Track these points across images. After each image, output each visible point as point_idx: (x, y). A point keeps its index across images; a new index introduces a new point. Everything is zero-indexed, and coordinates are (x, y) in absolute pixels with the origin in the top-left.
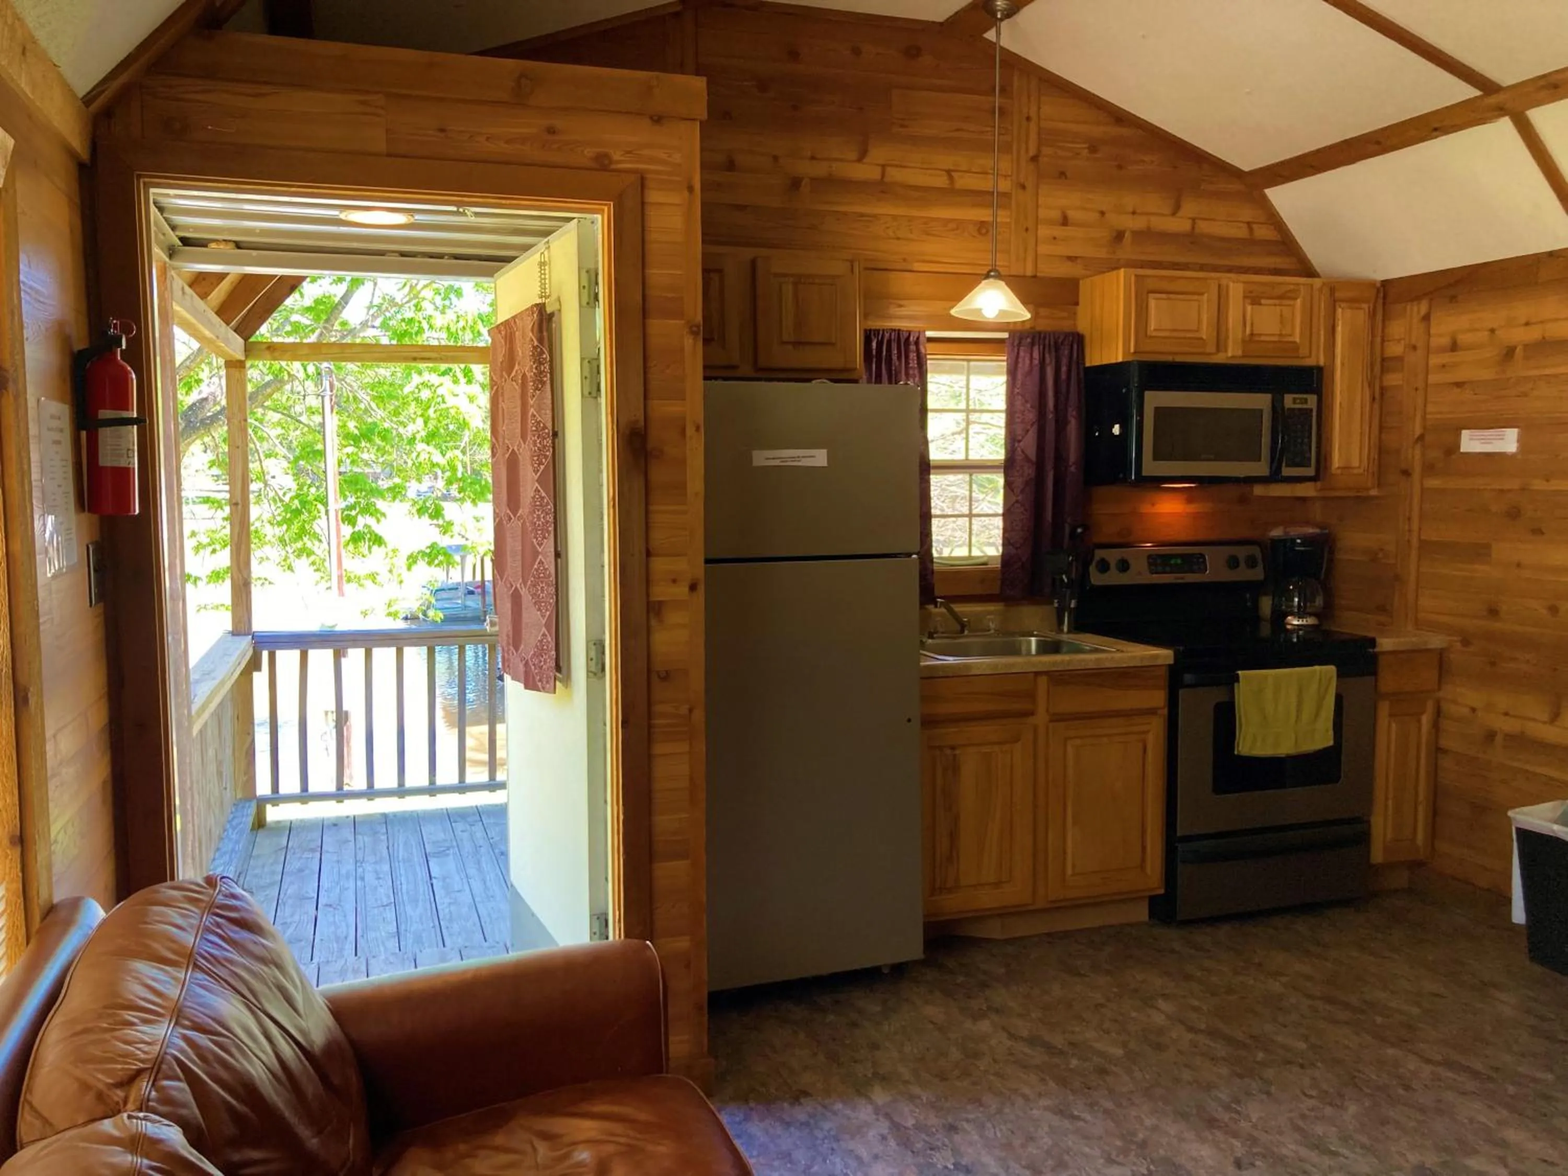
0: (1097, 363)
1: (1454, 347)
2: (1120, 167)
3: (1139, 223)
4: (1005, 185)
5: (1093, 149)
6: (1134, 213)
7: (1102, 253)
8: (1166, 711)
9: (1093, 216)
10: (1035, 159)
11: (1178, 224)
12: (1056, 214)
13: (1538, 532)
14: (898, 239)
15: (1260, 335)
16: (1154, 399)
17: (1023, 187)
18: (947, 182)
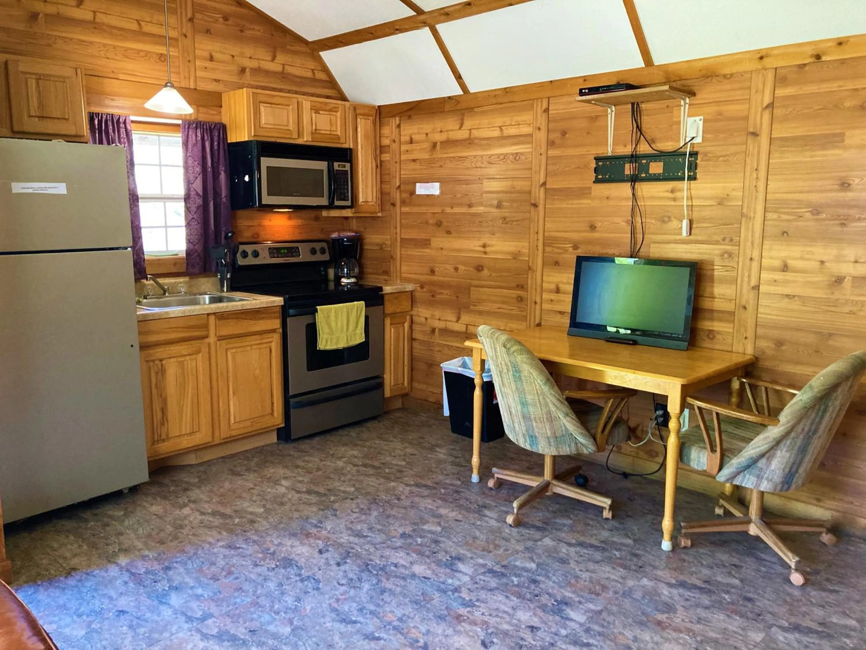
0: (234, 141)
1: (411, 142)
2: (242, 31)
3: (254, 64)
4: (173, 34)
5: (226, 19)
6: (251, 58)
7: (234, 79)
8: (281, 330)
9: (227, 57)
10: (191, 20)
11: (275, 67)
12: (206, 54)
13: (449, 232)
14: (108, 58)
15: (320, 130)
16: (266, 162)
17: (185, 36)
18: (138, 27)
